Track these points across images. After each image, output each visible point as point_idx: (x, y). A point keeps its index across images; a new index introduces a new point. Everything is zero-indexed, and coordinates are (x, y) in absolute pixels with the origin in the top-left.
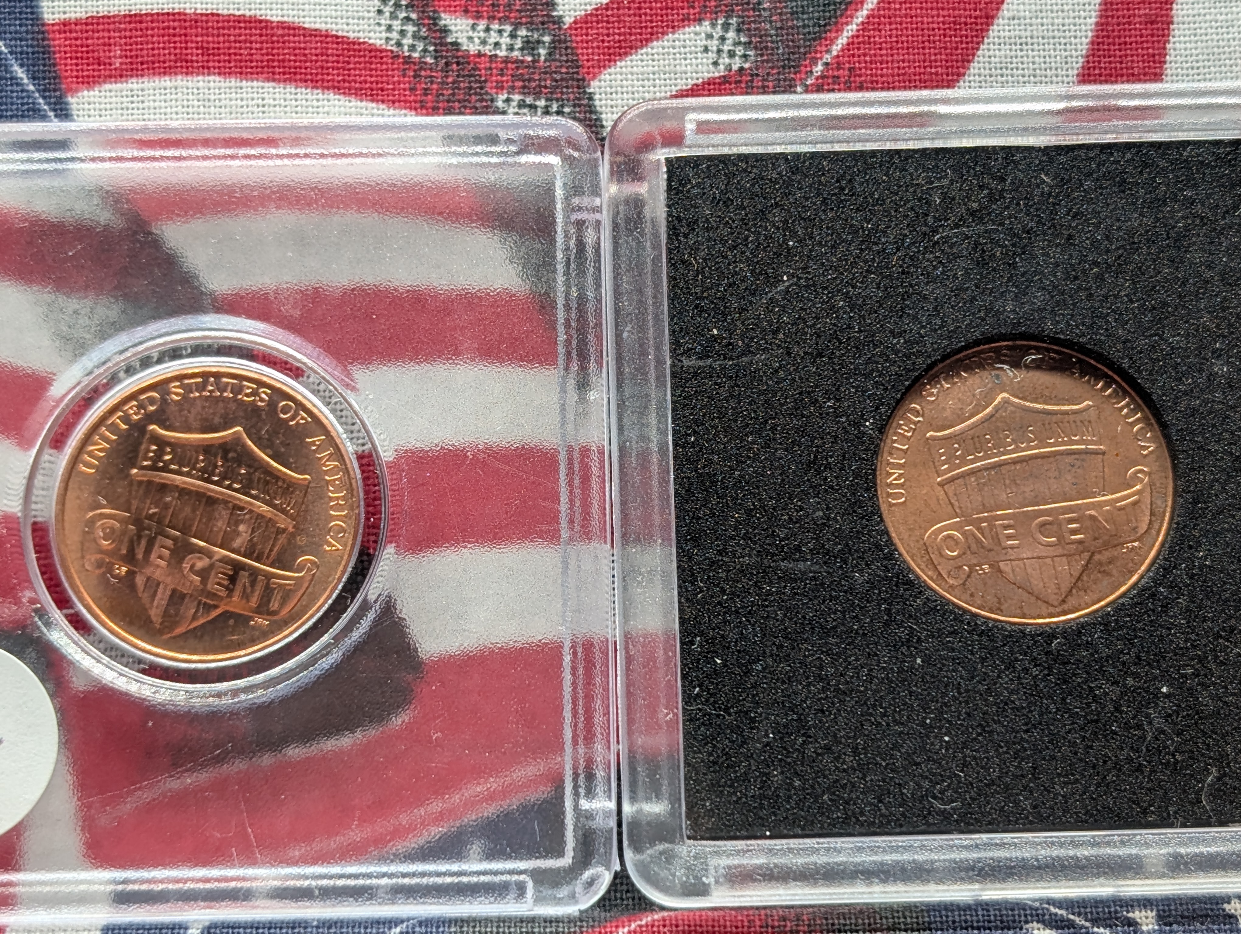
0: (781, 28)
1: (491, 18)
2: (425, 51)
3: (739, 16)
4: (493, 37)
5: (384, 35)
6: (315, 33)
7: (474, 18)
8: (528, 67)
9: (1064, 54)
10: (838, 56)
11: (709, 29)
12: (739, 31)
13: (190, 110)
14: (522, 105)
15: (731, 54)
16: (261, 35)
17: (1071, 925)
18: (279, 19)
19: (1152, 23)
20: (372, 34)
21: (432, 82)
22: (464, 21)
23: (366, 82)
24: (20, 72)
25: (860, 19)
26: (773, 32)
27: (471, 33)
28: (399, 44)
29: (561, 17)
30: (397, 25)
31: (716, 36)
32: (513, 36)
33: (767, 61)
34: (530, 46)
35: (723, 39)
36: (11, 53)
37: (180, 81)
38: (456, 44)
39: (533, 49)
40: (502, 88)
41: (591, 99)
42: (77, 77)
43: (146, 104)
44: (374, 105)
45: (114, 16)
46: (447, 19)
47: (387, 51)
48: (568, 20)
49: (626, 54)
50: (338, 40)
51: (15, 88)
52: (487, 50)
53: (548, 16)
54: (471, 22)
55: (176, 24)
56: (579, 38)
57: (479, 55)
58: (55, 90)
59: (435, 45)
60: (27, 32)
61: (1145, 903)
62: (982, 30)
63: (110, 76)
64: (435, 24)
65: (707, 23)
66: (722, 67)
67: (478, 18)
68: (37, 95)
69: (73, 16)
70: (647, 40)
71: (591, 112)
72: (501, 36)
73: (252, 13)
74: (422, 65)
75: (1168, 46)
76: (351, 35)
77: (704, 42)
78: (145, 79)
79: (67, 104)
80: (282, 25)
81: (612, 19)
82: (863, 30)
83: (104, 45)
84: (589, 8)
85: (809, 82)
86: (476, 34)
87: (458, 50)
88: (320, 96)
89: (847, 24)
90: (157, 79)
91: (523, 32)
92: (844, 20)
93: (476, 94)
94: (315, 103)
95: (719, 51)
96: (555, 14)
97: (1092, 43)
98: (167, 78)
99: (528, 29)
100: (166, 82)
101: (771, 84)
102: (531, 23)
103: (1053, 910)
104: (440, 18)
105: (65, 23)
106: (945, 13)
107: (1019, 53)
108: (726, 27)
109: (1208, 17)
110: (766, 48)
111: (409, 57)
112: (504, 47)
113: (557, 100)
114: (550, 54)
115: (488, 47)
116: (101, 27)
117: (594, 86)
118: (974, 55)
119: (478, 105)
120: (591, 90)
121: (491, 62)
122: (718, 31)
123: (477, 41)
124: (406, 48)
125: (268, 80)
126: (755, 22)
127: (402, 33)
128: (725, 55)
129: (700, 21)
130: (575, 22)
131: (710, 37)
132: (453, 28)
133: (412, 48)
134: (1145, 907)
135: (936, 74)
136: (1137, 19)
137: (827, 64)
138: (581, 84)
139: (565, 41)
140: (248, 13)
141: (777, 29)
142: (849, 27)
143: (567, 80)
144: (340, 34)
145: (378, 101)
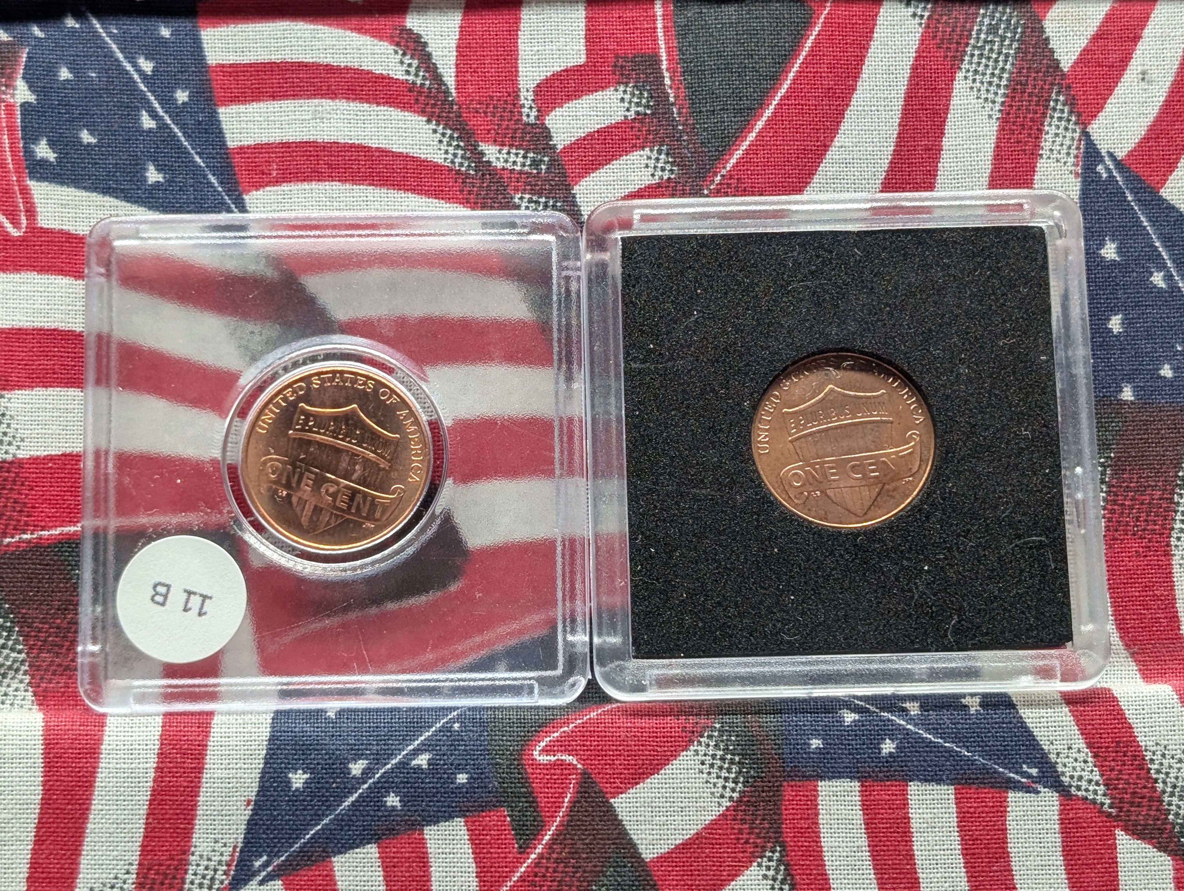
0: (695, 153)
1: (511, 146)
2: (469, 166)
3: (667, 145)
4: (512, 158)
5: (443, 156)
6: (399, 155)
7: (499, 145)
8: (535, 177)
9: (874, 170)
10: (730, 171)
11: (649, 153)
12: (667, 154)
13: (321, 203)
14: (530, 201)
15: (663, 169)
16: (365, 156)
17: (867, 711)
18: (377, 146)
19: (929, 150)
20: (435, 156)
21: (473, 187)
22: (494, 147)
23: (432, 186)
24: (213, 179)
25: (745, 147)
26: (689, 155)
27: (498, 155)
28: (453, 162)
29: (555, 145)
30: (451, 150)
31: (653, 157)
32: (525, 157)
33: (686, 174)
34: (535, 163)
35: (657, 159)
36: (207, 167)
37: (314, 185)
38: (488, 162)
39: (537, 165)
40: (518, 190)
41: (574, 197)
42: (249, 182)
43: (293, 200)
44: (437, 201)
45: (272, 144)
46: (483, 147)
47: (444, 166)
48: (560, 147)
49: (596, 169)
50: (414, 159)
51: (210, 189)
52: (509, 166)
53: (547, 144)
54: (498, 148)
55: (311, 149)
56: (566, 159)
57: (503, 169)
58: (235, 191)
59: (475, 162)
60: (217, 153)
61: (913, 698)
62: (822, 154)
63: (270, 182)
64: (476, 149)
65: (647, 149)
66: (657, 177)
67: (502, 145)
68: (224, 194)
69: (246, 143)
70: (609, 160)
71: (574, 206)
72: (517, 157)
73: (359, 142)
74: (467, 176)
75: (939, 165)
76: (423, 156)
77: (646, 161)
78: (292, 184)
79: (243, 199)
80: (378, 150)
81: (587, 146)
82: (747, 154)
83: (266, 161)
84: (573, 139)
85: (712, 187)
86: (501, 156)
87: (490, 166)
88: (403, 195)
89: (736, 150)
90: (299, 183)
91: (531, 155)
92: (734, 148)
93: (501, 194)
94: (399, 199)
95: (655, 167)
96: (551, 143)
97: (891, 163)
98: (306, 183)
99: (534, 153)
100: (306, 186)
101: (688, 188)
102: (536, 149)
103: (856, 701)
104: (478, 146)
105: (241, 148)
106: (799, 143)
107: (845, 169)
108: (660, 152)
109: (965, 146)
110: (685, 165)
111: (459, 170)
112: (519, 164)
113: (553, 198)
114: (548, 169)
115: (509, 164)
116: (264, 150)
117: (576, 189)
118: (816, 170)
119: (502, 201)
120: (574, 192)
121: (511, 173)
122: (655, 155)
123: (502, 160)
124: (457, 164)
125: (370, 185)
126: (678, 148)
127: (455, 155)
128: (659, 169)
129: (643, 148)
130: (564, 148)
131: (649, 158)
132: (487, 152)
133: (461, 165)
134: (913, 700)
135: (793, 182)
136: (920, 148)
137: (722, 176)
138: (568, 188)
139: (558, 161)
140: (357, 142)
141: (692, 153)
142: (738, 152)
143: (559, 185)
144: (415, 155)
145: (439, 198)
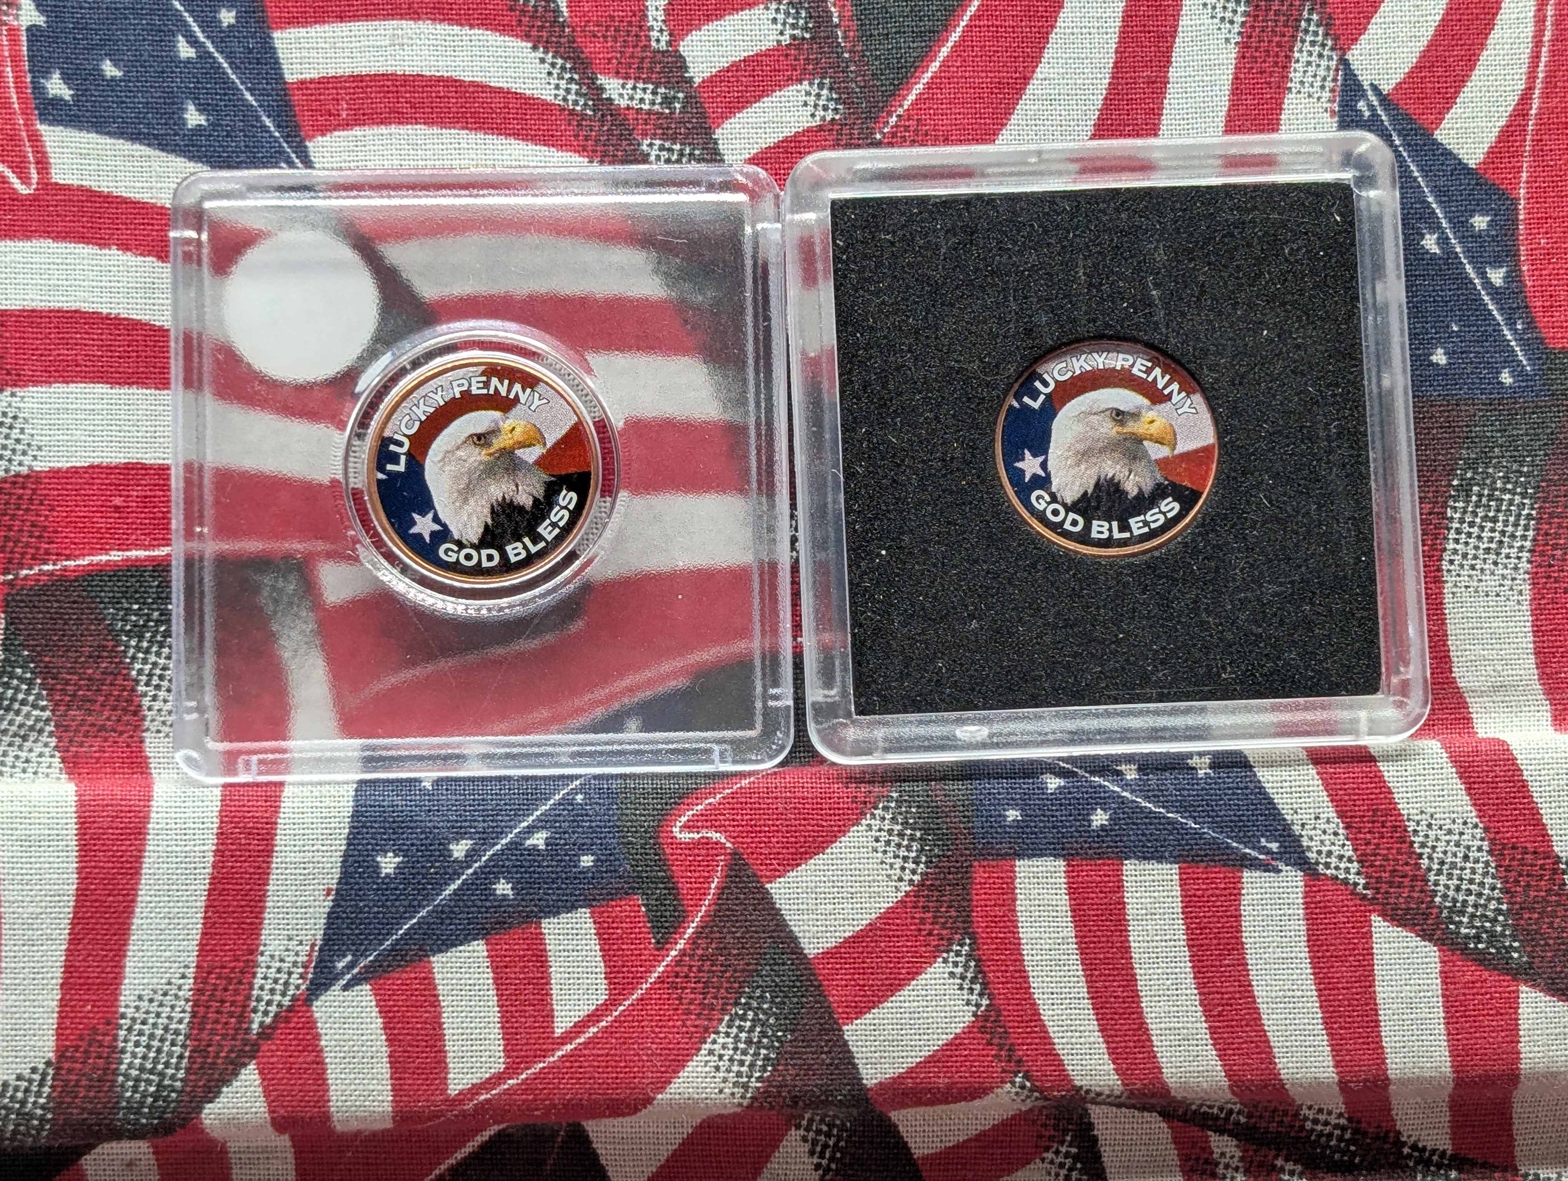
0: (864, 87)
1: (637, 79)
2: (585, 104)
3: (831, 77)
4: (639, 94)
5: (553, 92)
6: (499, 91)
7: (623, 78)
8: (667, 118)
9: (1084, 108)
10: (908, 110)
11: (808, 88)
12: (831, 89)
13: (402, 152)
14: (662, 148)
15: (825, 108)
16: (456, 92)
17: (1075, 775)
18: (471, 79)
19: (1153, 83)
20: (543, 92)
21: (591, 130)
22: (616, 81)
23: (539, 130)
24: (268, 122)
25: (925, 81)
26: (858, 90)
27: (621, 91)
28: (565, 99)
29: (692, 78)
30: (563, 84)
31: (813, 93)
32: (654, 93)
33: (853, 113)
34: (667, 101)
35: (818, 96)
36: (260, 106)
37: (393, 129)
38: (609, 99)
39: (670, 103)
40: (647, 135)
41: (716, 143)
42: (313, 126)
43: (368, 148)
44: (546, 148)
45: (341, 77)
46: (602, 80)
47: (554, 105)
48: (698, 80)
49: (743, 107)
50: (518, 96)
51: (264, 134)
52: (635, 104)
53: (683, 77)
54: (621, 81)
55: (390, 83)
56: (706, 95)
57: (628, 108)
58: (296, 136)
59: (593, 100)
60: (272, 89)
61: (1129, 759)
62: (1021, 89)
63: (339, 125)
64: (594, 83)
65: (806, 83)
66: (818, 118)
67: (626, 78)
68: (281, 140)
69: (308, 76)
70: (759, 96)
71: (716, 154)
72: (645, 93)
73: (449, 74)
74: (583, 117)
75: (1165, 101)
76: (528, 92)
77: (804, 98)
78: (366, 128)
79: (306, 147)
80: (472, 84)
81: (731, 79)
82: (929, 88)
83: (333, 99)
84: (714, 70)
85: (886, 130)
86: (625, 92)
87: (611, 104)
88: (504, 141)
89: (916, 83)
90: (375, 127)
91: (662, 90)
92: (913, 80)
93: (626, 139)
94: (500, 147)
95: (816, 106)
96: (686, 75)
97: (1106, 99)
98: (383, 127)
99: (666, 88)
100: (383, 130)
101: (856, 132)
102: (669, 82)
103: (1061, 763)
104: (597, 79)
105: (302, 82)
106: (992, 75)
107: (1049, 107)
108: (821, 86)
109: (1197, 78)
110: (853, 103)
111: (574, 110)
112: (647, 102)
113: (690, 144)
114: (684, 107)
115: (634, 102)
116: (330, 85)
117: (718, 134)
118: (1014, 109)
119: (627, 148)
120: (716, 137)
121: (637, 114)
122: (815, 90)
123: (626, 97)
124: (570, 103)
125: (463, 128)
126: (844, 82)
127: (568, 91)
128: (820, 108)
129: (800, 81)
130: (703, 82)
131: (808, 94)
132: (607, 87)
133: (576, 103)
134: (1130, 762)
135: (985, 124)
136: (1141, 80)
137: (899, 116)
138: (708, 132)
139: (695, 97)
140: (446, 74)
141: (861, 87)
142: (917, 86)
143: (697, 128)
144: (518, 91)
145: (548, 145)
